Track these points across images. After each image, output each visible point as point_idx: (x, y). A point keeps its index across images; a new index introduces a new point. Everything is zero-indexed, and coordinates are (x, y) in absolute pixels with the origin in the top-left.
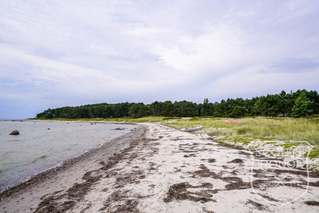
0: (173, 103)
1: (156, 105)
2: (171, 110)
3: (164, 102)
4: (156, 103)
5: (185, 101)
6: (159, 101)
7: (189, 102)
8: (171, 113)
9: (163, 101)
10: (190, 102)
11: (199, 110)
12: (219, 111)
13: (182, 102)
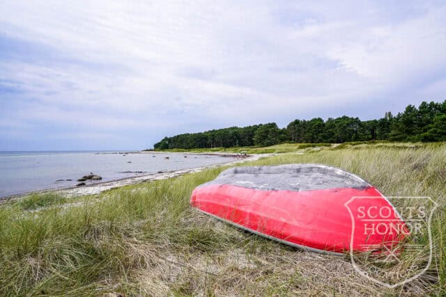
0: (325, 121)
1: (296, 125)
2: (320, 132)
3: (310, 120)
4: (297, 122)
5: (345, 118)
6: (301, 119)
7: (352, 119)
8: (320, 138)
9: (308, 119)
10: (355, 117)
11: (372, 131)
12: (400, 130)
13: (340, 118)
